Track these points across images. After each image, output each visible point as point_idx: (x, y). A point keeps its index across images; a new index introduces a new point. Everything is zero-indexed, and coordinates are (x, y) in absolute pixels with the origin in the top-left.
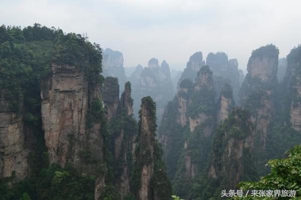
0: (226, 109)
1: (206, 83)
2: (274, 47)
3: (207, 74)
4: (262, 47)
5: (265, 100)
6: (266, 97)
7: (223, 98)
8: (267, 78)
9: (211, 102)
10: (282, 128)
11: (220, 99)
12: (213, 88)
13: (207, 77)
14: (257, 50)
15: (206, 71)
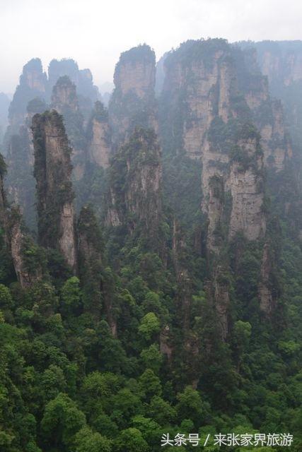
0: (102, 138)
1: (68, 102)
2: (148, 47)
3: (68, 89)
4: (133, 49)
5: (154, 121)
6: (154, 117)
7: (95, 122)
8: (144, 93)
9: (78, 130)
10: (174, 158)
11: (91, 125)
12: (78, 109)
13: (68, 93)
14: (126, 52)
15: (65, 85)
